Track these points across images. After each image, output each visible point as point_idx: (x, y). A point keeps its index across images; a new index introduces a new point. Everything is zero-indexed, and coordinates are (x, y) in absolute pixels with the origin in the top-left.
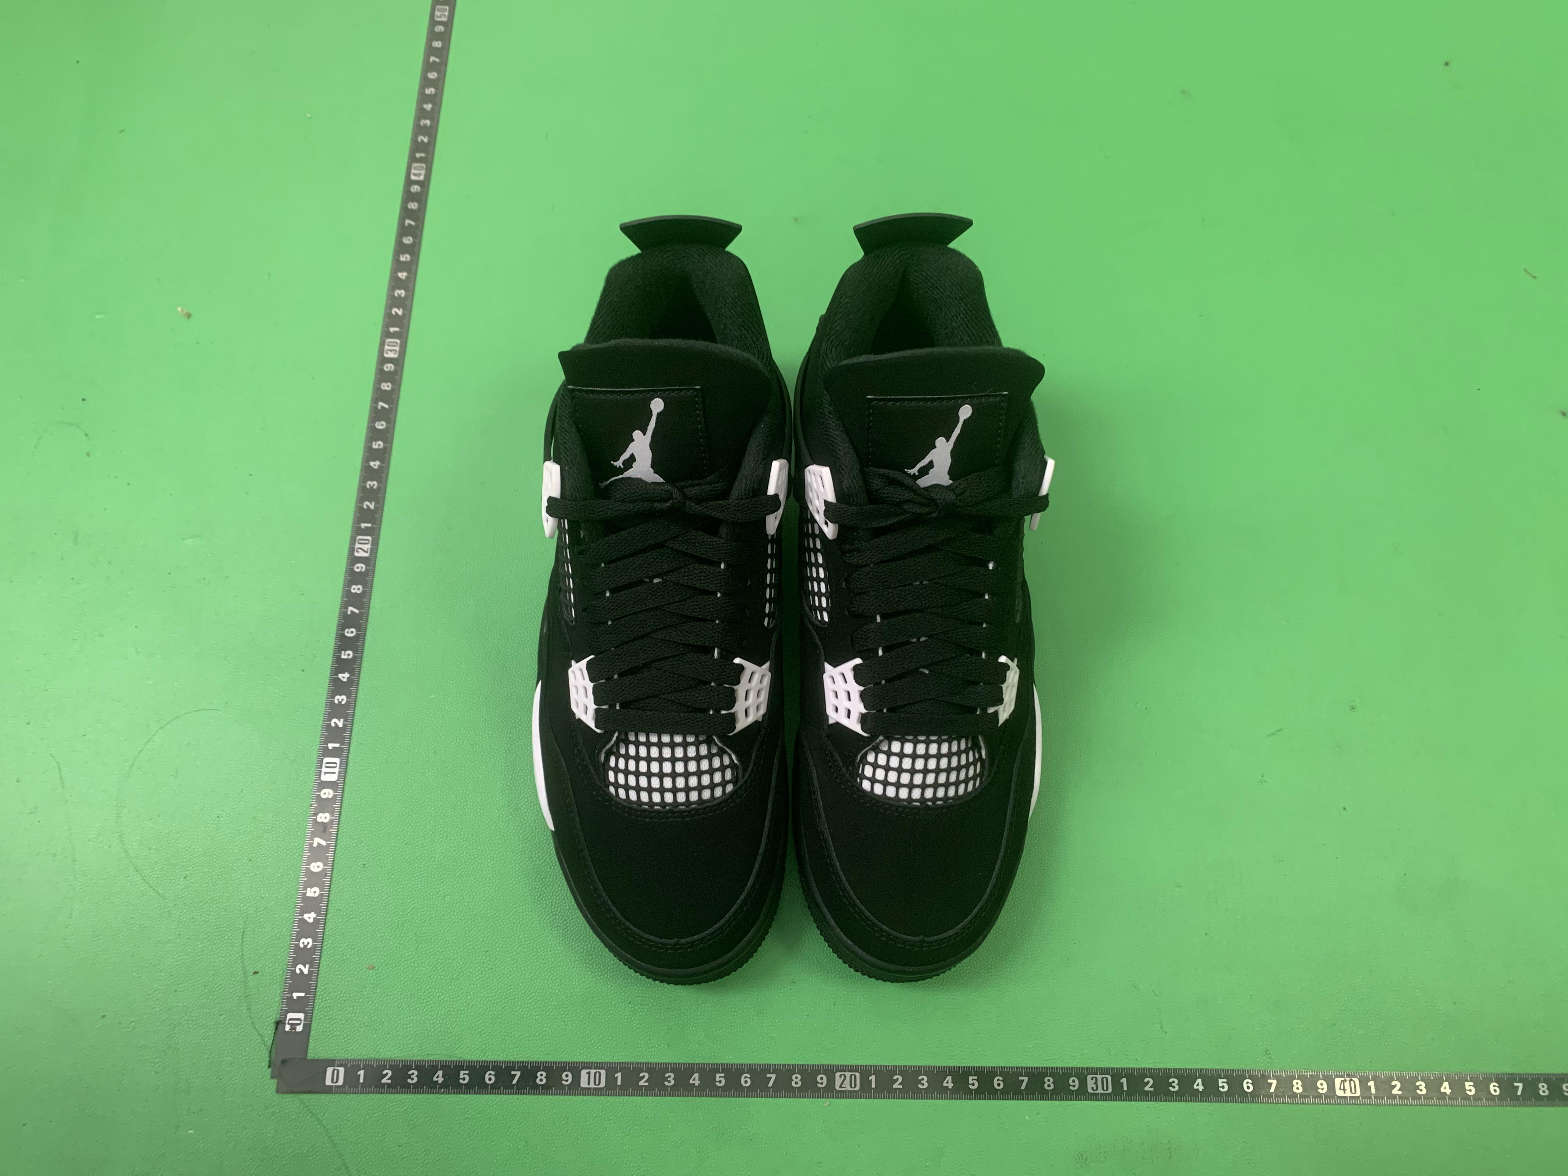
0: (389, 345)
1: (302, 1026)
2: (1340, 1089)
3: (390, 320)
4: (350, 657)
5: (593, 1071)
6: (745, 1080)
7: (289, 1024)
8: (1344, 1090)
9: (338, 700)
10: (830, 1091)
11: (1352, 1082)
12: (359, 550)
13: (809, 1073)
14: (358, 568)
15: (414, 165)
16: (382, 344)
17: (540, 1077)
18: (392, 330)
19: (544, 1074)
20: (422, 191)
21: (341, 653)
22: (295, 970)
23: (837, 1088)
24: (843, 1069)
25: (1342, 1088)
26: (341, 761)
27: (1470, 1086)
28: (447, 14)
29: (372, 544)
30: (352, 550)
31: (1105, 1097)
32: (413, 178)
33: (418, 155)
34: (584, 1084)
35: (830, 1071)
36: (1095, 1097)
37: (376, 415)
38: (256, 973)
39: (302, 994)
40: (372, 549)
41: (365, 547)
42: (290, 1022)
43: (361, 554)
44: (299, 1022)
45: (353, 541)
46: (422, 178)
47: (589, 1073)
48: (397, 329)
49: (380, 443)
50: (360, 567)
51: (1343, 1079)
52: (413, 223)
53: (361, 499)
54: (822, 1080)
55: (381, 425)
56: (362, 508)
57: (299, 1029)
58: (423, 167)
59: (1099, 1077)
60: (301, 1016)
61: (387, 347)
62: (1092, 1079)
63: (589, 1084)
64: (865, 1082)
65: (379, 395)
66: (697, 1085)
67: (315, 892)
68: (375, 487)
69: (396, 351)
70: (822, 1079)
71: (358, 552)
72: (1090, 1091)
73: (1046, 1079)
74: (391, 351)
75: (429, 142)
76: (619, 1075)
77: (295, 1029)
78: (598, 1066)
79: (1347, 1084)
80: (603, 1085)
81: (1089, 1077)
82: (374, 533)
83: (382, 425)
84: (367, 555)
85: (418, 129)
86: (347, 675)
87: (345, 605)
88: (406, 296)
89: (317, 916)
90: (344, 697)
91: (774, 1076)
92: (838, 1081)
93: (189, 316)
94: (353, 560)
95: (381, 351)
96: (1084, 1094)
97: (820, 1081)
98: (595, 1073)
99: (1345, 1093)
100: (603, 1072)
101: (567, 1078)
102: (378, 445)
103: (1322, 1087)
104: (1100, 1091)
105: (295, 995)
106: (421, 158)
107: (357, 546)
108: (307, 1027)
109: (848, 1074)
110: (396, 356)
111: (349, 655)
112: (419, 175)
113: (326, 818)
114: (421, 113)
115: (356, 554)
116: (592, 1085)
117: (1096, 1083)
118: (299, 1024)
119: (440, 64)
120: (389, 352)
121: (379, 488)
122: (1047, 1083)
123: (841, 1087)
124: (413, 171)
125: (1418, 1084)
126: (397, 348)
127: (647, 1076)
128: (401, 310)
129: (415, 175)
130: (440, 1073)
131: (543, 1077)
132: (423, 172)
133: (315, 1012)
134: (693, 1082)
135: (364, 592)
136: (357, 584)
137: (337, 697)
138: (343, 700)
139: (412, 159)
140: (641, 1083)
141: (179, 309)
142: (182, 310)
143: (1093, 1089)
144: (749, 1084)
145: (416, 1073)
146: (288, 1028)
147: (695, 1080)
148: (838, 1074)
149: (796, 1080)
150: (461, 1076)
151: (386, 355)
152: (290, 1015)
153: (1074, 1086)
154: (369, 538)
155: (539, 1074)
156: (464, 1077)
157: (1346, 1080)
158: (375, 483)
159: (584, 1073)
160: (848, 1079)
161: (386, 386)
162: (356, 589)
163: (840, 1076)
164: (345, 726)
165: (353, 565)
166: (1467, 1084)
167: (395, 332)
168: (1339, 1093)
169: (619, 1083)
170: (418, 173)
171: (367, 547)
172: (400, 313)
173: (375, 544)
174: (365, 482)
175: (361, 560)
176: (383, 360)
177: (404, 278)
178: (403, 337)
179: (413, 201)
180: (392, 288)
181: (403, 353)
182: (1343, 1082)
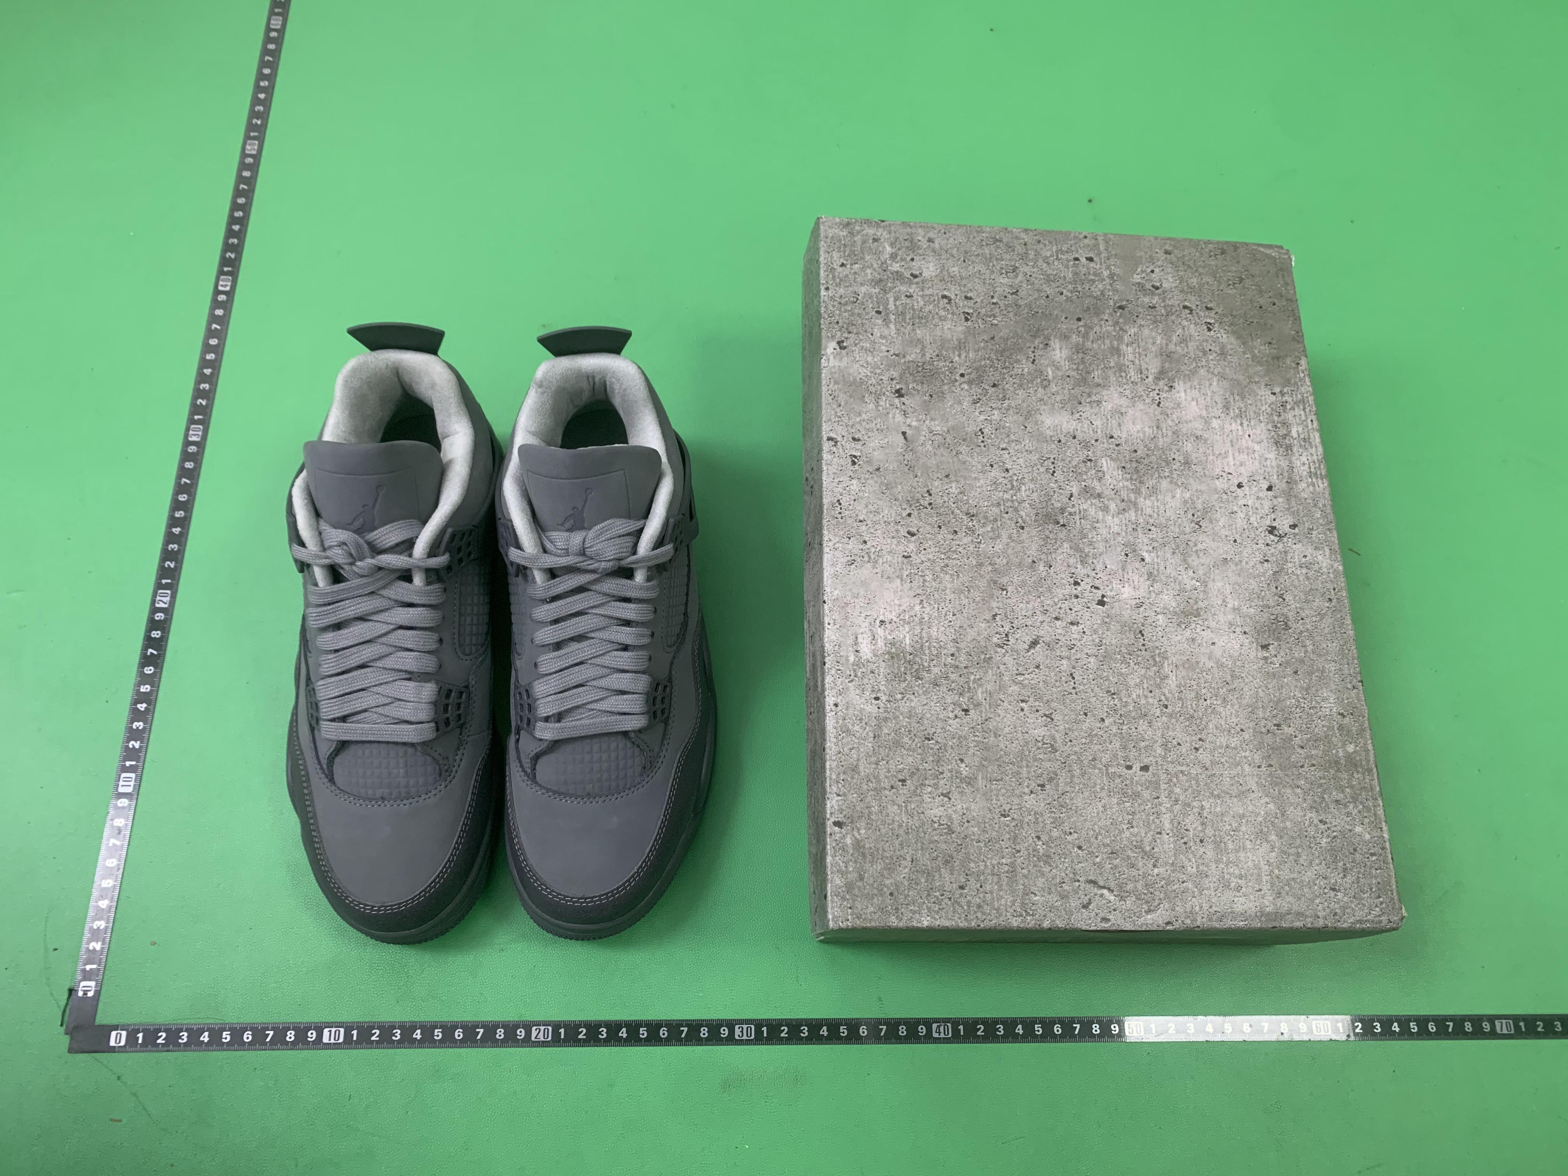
0: (193, 431)
1: (92, 992)
2: (936, 1032)
3: (195, 409)
4: (148, 690)
5: (333, 1030)
6: (458, 1034)
7: (81, 991)
8: (939, 1033)
9: (136, 726)
10: (527, 1042)
11: (946, 1027)
12: (160, 602)
13: (511, 1027)
14: (157, 618)
15: (222, 277)
16: (188, 429)
17: (289, 1035)
18: (196, 417)
19: (293, 1033)
20: (227, 300)
21: (139, 689)
22: (89, 947)
23: (533, 1039)
24: (538, 1024)
25: (938, 1031)
26: (135, 779)
27: (1039, 1028)
28: (256, 147)
29: (171, 597)
30: (153, 602)
31: (748, 1042)
32: (220, 288)
33: (226, 269)
34: (325, 1040)
35: (528, 1026)
36: (740, 1042)
37: (179, 489)
38: (55, 950)
39: (95, 966)
40: (170, 601)
41: (164, 599)
42: (83, 989)
43: (161, 605)
45: (155, 594)
46: (228, 288)
47: (330, 1031)
48: (200, 417)
49: (182, 512)
50: (159, 616)
51: (939, 1024)
52: (219, 327)
53: (163, 560)
56: (164, 566)
57: (90, 994)
58: (229, 279)
59: (745, 1027)
60: (93, 984)
61: (191, 432)
62: (739, 1028)
63: (330, 1040)
64: (556, 1034)
65: (183, 472)
66: (417, 1038)
67: (109, 883)
68: (175, 550)
69: (199, 435)
70: (521, 1032)
71: (158, 603)
72: (737, 1037)
73: (702, 1029)
74: (195, 435)
75: (236, 259)
76: (355, 1032)
77: (87, 994)
78: (339, 1025)
79: (942, 1029)
80: (341, 1040)
81: (737, 1027)
82: (173, 588)
83: (184, 498)
84: (166, 606)
85: (227, 247)
86: (144, 705)
87: (145, 648)
88: (210, 389)
89: (110, 903)
90: (141, 723)
91: (482, 1030)
92: (534, 1033)
94: (154, 610)
95: (186, 435)
96: (732, 1041)
97: (519, 1034)
98: (335, 1031)
99: (940, 1036)
100: (342, 1030)
101: (312, 1035)
102: (179, 514)
103: (921, 1031)
104: (745, 1037)
105: (88, 967)
106: (228, 271)
107: (158, 598)
108: (97, 993)
109: (542, 1028)
110: (198, 439)
112: (226, 286)
113: (121, 823)
114: (230, 233)
115: (157, 605)
116: (332, 1041)
117: (742, 1032)
118: (90, 990)
119: (248, 191)
120: (193, 436)
121: (179, 550)
122: (703, 1032)
123: (536, 1038)
124: (221, 283)
125: (998, 1027)
126: (200, 433)
127: (377, 1031)
128: (205, 400)
129: (222, 286)
130: (206, 1034)
131: (292, 1036)
132: (229, 284)
133: (105, 980)
134: (415, 1036)
135: (162, 637)
136: (156, 631)
137: (135, 723)
138: (140, 726)
139: (221, 273)
140: (373, 1038)
143: (739, 1036)
144: (460, 1036)
145: (186, 1034)
146: (80, 994)
147: (417, 1034)
148: (534, 1028)
149: (500, 1034)
150: (223, 1034)
151: (190, 439)
152: (83, 984)
153: (724, 1034)
154: (169, 592)
155: (289, 1033)
156: (226, 1037)
157: (942, 1026)
158: (176, 546)
159: (326, 1031)
160: (542, 1032)
161: (189, 465)
162: (156, 634)
163: (536, 1030)
164: (139, 749)
165: (154, 614)
166: (1036, 1026)
167: (199, 419)
168: (935, 1035)
169: (355, 1038)
170: (225, 285)
171: (167, 599)
172: (204, 403)
173: (173, 597)
174: (167, 545)
175: (161, 610)
176: (187, 443)
177: (208, 374)
178: (205, 423)
179: (219, 308)
180: (198, 382)
181: (204, 437)
182: (939, 1027)
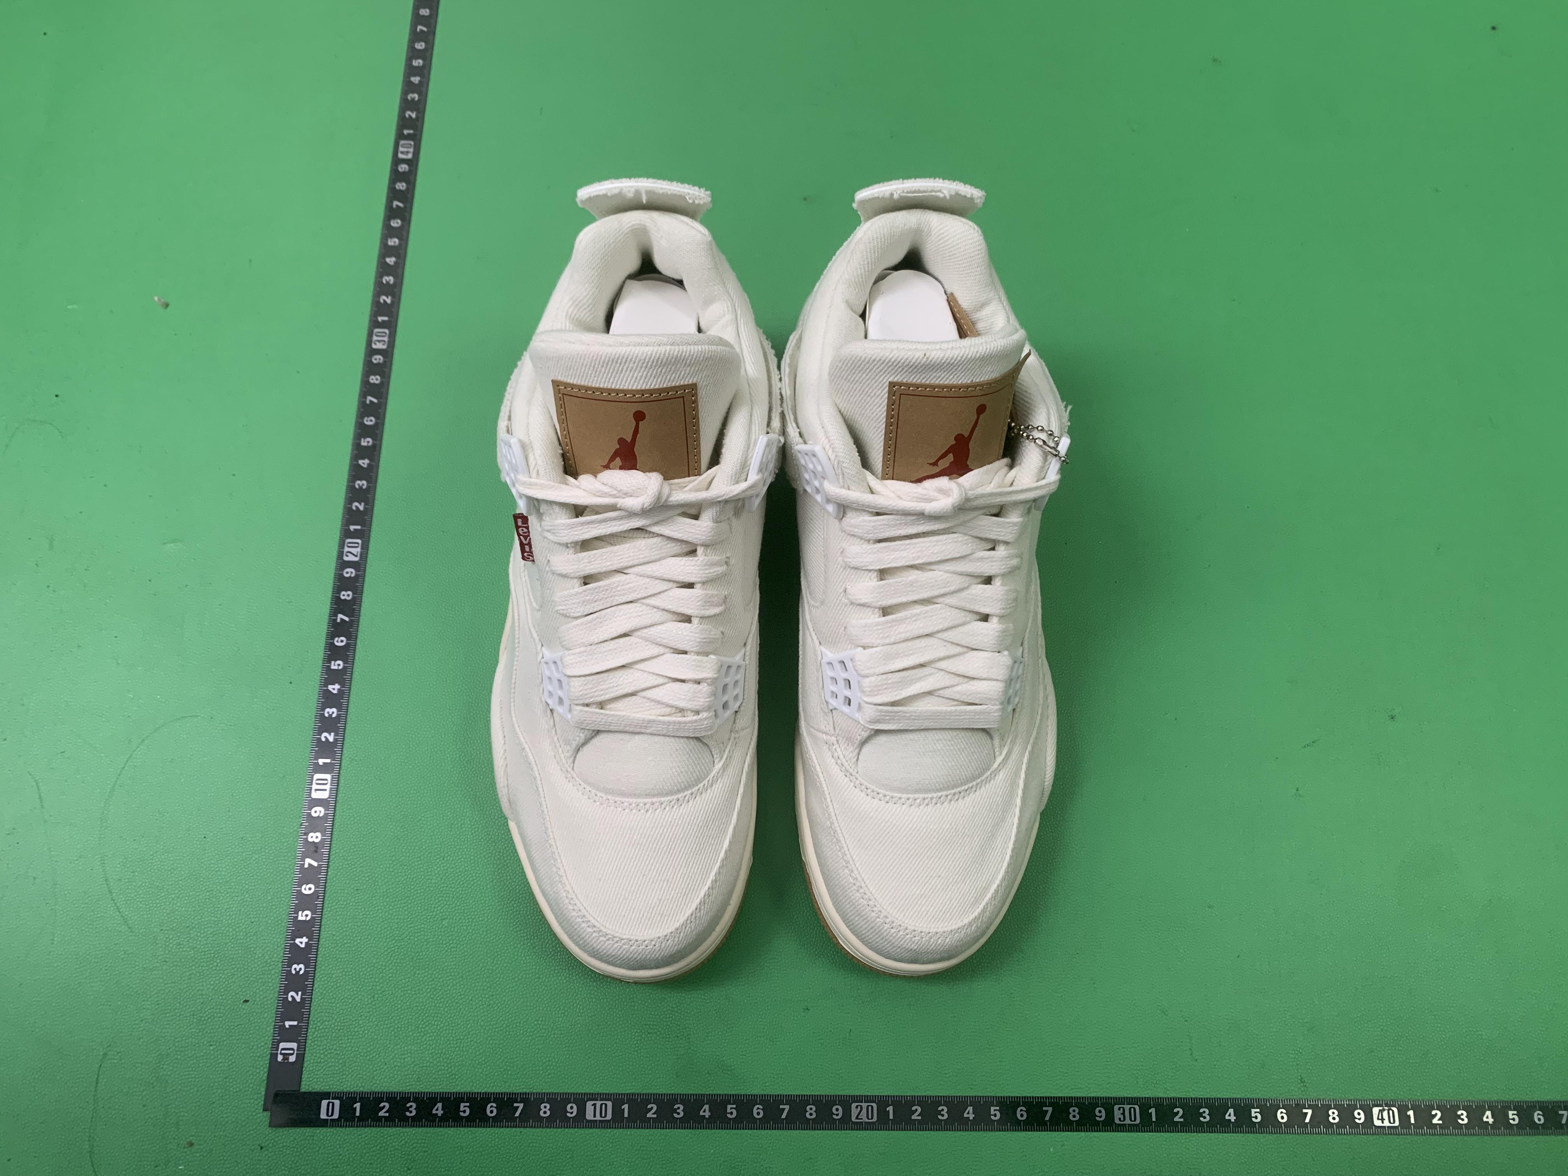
0: (377, 336)
1: (295, 1055)
2: (1378, 1119)
3: (378, 308)
4: (340, 667)
5: (598, 1103)
6: (758, 1111)
7: (281, 1054)
8: (1383, 1120)
9: (328, 712)
10: (846, 1123)
11: (1391, 1112)
12: (348, 554)
13: (824, 1104)
14: (347, 573)
15: (402, 142)
16: (370, 335)
17: (543, 1110)
18: (380, 319)
19: (548, 1106)
20: (410, 171)
21: (330, 663)
22: (287, 998)
23: (853, 1119)
24: (859, 1099)
25: (1380, 1117)
26: (332, 778)
27: (1513, 1114)
29: (362, 548)
30: (341, 554)
31: (1132, 1128)
32: (401, 156)
33: (406, 132)
34: (589, 1116)
35: (846, 1102)
36: (1122, 1128)
37: (365, 410)
38: (246, 1001)
39: (295, 1023)
40: (361, 553)
41: (354, 551)
42: (283, 1052)
43: (351, 558)
44: (292, 1052)
45: (342, 545)
46: (410, 156)
47: (594, 1105)
48: (386, 318)
49: (369, 439)
50: (349, 572)
51: (1381, 1108)
52: (401, 205)
53: (349, 501)
54: (838, 1112)
55: (369, 421)
56: (351, 509)
57: (292, 1059)
58: (411, 144)
59: (1127, 1107)
60: (294, 1045)
61: (375, 338)
62: (1119, 1109)
63: (595, 1116)
64: (883, 1113)
65: (367, 389)
66: (707, 1117)
67: (307, 916)
68: (364, 487)
69: (384, 341)
70: (837, 1110)
71: (347, 556)
72: (1117, 1121)
73: (1071, 1110)
74: (379, 341)
75: (417, 118)
76: (626, 1107)
77: (288, 1059)
78: (605, 1097)
79: (1385, 1114)
80: (609, 1117)
81: (1116, 1107)
82: (364, 535)
83: (371, 421)
84: (356, 559)
85: (406, 104)
86: (337, 686)
87: (334, 613)
88: (395, 283)
89: (309, 941)
90: (334, 710)
91: (787, 1107)
92: (854, 1112)
93: (167, 305)
94: (343, 565)
95: (369, 342)
96: (1111, 1125)
97: (835, 1112)
98: (602, 1105)
99: (1383, 1123)
100: (609, 1104)
101: (572, 1110)
102: (366, 442)
103: (1360, 1117)
104: (1128, 1121)
105: (288, 1024)
106: (409, 134)
107: (346, 549)
108: (301, 1057)
109: (864, 1105)
110: (385, 347)
111: (339, 665)
112: (408, 152)
113: (317, 837)
114: (408, 87)
115: (345, 558)
116: (598, 1118)
117: (1123, 1114)
118: (292, 1054)
119: (427, 33)
120: (377, 343)
121: (368, 487)
122: (1073, 1113)
123: (857, 1118)
124: (401, 149)
125: (1459, 1113)
126: (386, 339)
127: (655, 1107)
128: (390, 297)
129: (402, 153)
130: (440, 1105)
131: (546, 1110)
132: (411, 150)
133: (309, 1042)
134: (704, 1114)
135: (354, 598)
136: (346, 591)
137: (328, 710)
138: (333, 713)
139: (400, 136)
140: (649, 1115)
141: (156, 298)
142: (159, 300)
143: (1120, 1119)
144: (761, 1115)
145: (414, 1105)
146: (280, 1058)
147: (705, 1111)
148: (854, 1105)
149: (811, 1112)
150: (462, 1109)
151: (374, 346)
152: (282, 1045)
153: (1100, 1117)
154: (359, 541)
155: (542, 1106)
156: (465, 1109)
157: (1384, 1110)
158: (364, 482)
159: (589, 1104)
160: (864, 1110)
161: (375, 379)
162: (346, 595)
163: (857, 1107)
164: (336, 740)
165: (343, 570)
166: (1510, 1113)
167: (383, 321)
168: (1378, 1123)
169: (626, 1115)
170: (406, 151)
171: (357, 551)
172: (389, 301)
173: (365, 547)
174: (354, 482)
175: (350, 564)
176: (371, 352)
177: (392, 263)
178: (391, 326)
179: (400, 181)
180: (380, 275)
181: (392, 344)
182: (1381, 1111)
